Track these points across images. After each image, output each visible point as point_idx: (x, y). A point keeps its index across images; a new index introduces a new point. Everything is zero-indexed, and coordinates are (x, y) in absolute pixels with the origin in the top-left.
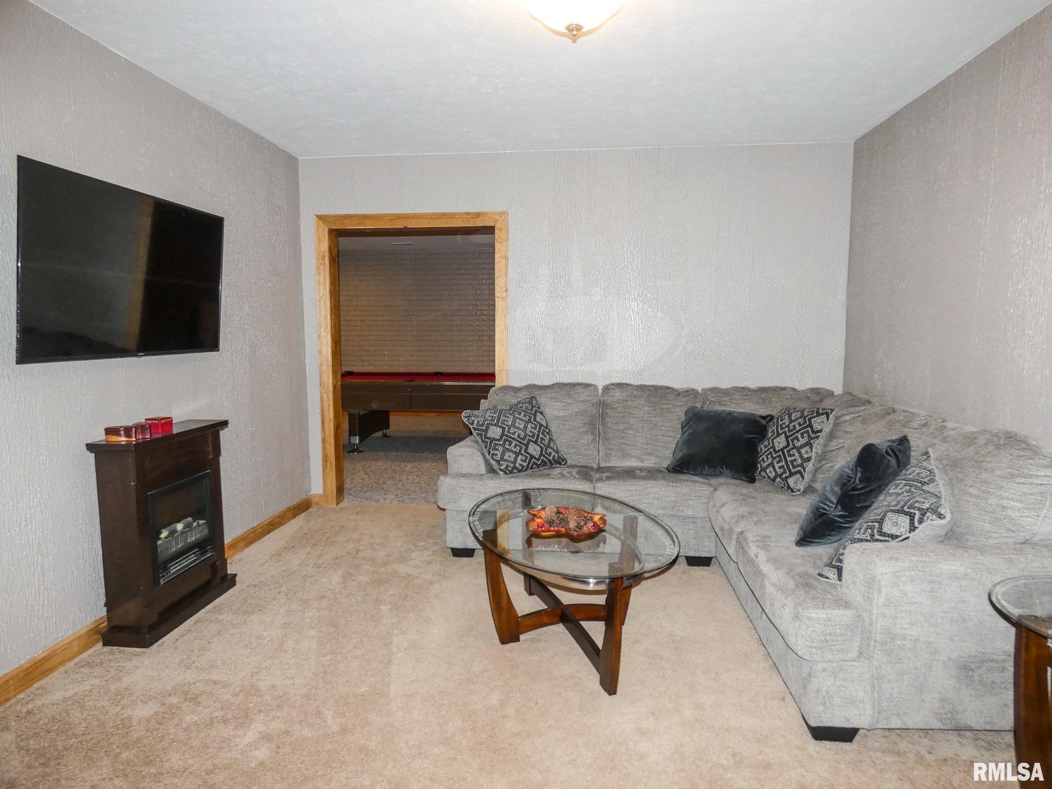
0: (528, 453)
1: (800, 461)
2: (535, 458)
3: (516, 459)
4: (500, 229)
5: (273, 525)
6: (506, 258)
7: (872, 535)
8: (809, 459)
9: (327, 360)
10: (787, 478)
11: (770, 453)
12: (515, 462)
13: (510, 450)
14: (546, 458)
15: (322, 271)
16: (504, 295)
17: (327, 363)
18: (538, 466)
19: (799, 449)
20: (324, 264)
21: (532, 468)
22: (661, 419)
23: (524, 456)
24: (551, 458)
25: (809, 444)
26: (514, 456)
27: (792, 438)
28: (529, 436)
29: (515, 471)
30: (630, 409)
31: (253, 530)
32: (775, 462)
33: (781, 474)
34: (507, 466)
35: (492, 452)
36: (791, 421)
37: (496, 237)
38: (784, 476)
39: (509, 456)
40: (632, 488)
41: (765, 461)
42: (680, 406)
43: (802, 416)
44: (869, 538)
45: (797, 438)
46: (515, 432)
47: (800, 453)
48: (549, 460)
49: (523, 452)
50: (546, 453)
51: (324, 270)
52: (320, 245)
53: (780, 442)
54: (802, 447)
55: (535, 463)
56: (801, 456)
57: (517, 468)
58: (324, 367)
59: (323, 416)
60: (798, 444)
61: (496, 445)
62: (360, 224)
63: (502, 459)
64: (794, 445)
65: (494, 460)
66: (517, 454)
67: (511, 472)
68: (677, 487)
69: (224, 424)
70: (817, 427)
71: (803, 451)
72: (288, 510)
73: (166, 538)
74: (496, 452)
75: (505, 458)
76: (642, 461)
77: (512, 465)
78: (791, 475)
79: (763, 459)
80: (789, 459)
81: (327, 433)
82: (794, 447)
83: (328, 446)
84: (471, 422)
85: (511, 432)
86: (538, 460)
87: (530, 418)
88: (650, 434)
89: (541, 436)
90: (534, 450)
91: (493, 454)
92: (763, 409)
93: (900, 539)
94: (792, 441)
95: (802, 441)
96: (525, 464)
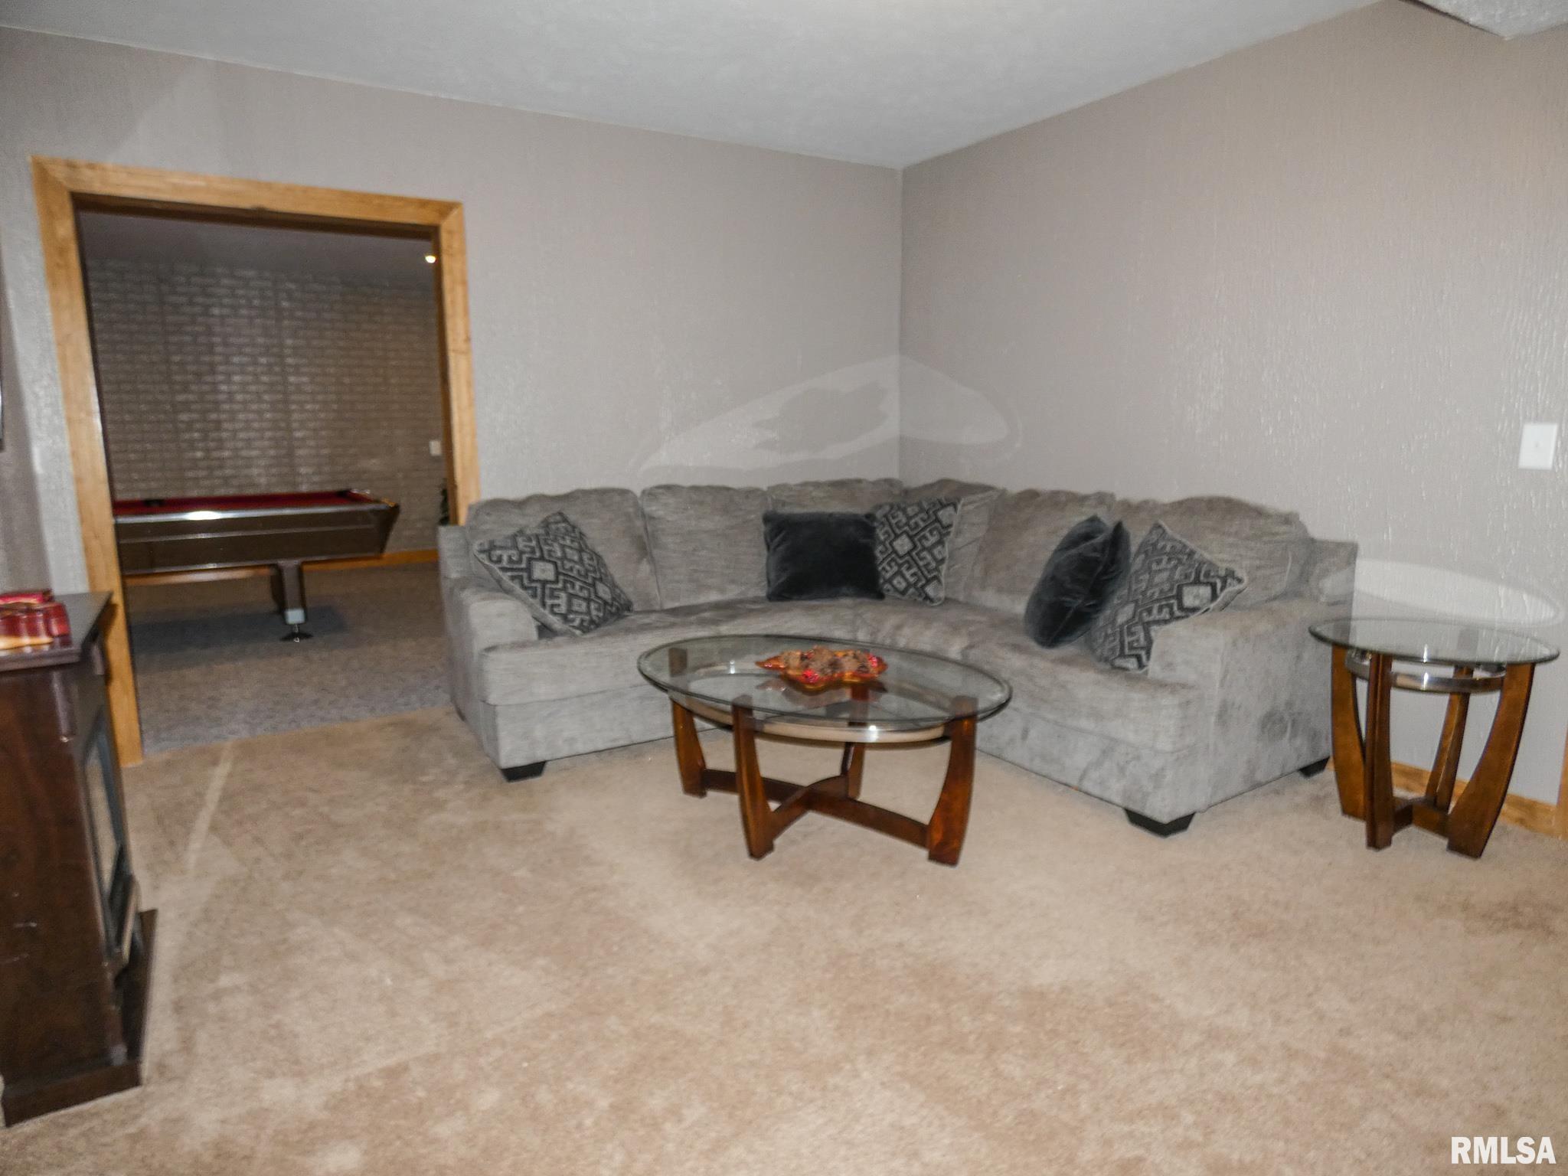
1: (934, 564)
2: (609, 604)
3: (588, 608)
4: (450, 232)
6: (464, 283)
7: (1172, 613)
8: (942, 561)
10: (923, 587)
11: (893, 560)
12: (589, 613)
13: (576, 596)
19: (930, 550)
23: (596, 602)
25: (940, 542)
26: (584, 604)
27: (918, 537)
32: (903, 569)
33: (915, 584)
34: (582, 621)
35: (549, 602)
36: (909, 518)
37: (443, 247)
38: (920, 584)
39: (578, 605)
41: (887, 570)
42: (754, 512)
43: (922, 510)
44: (1168, 617)
45: (925, 537)
46: (572, 568)
47: (932, 555)
49: (593, 597)
53: (903, 545)
54: (934, 545)
56: (934, 558)
57: (594, 622)
60: (927, 544)
61: (553, 590)
63: (570, 611)
64: (923, 546)
65: (555, 614)
66: (587, 601)
70: (945, 521)
71: (936, 552)
74: (556, 602)
78: (928, 581)
79: (884, 569)
80: (921, 563)
82: (924, 549)
84: (495, 559)
85: (566, 567)
89: (602, 570)
90: (604, 592)
91: (553, 606)
93: (1202, 611)
94: (920, 540)
95: (933, 540)
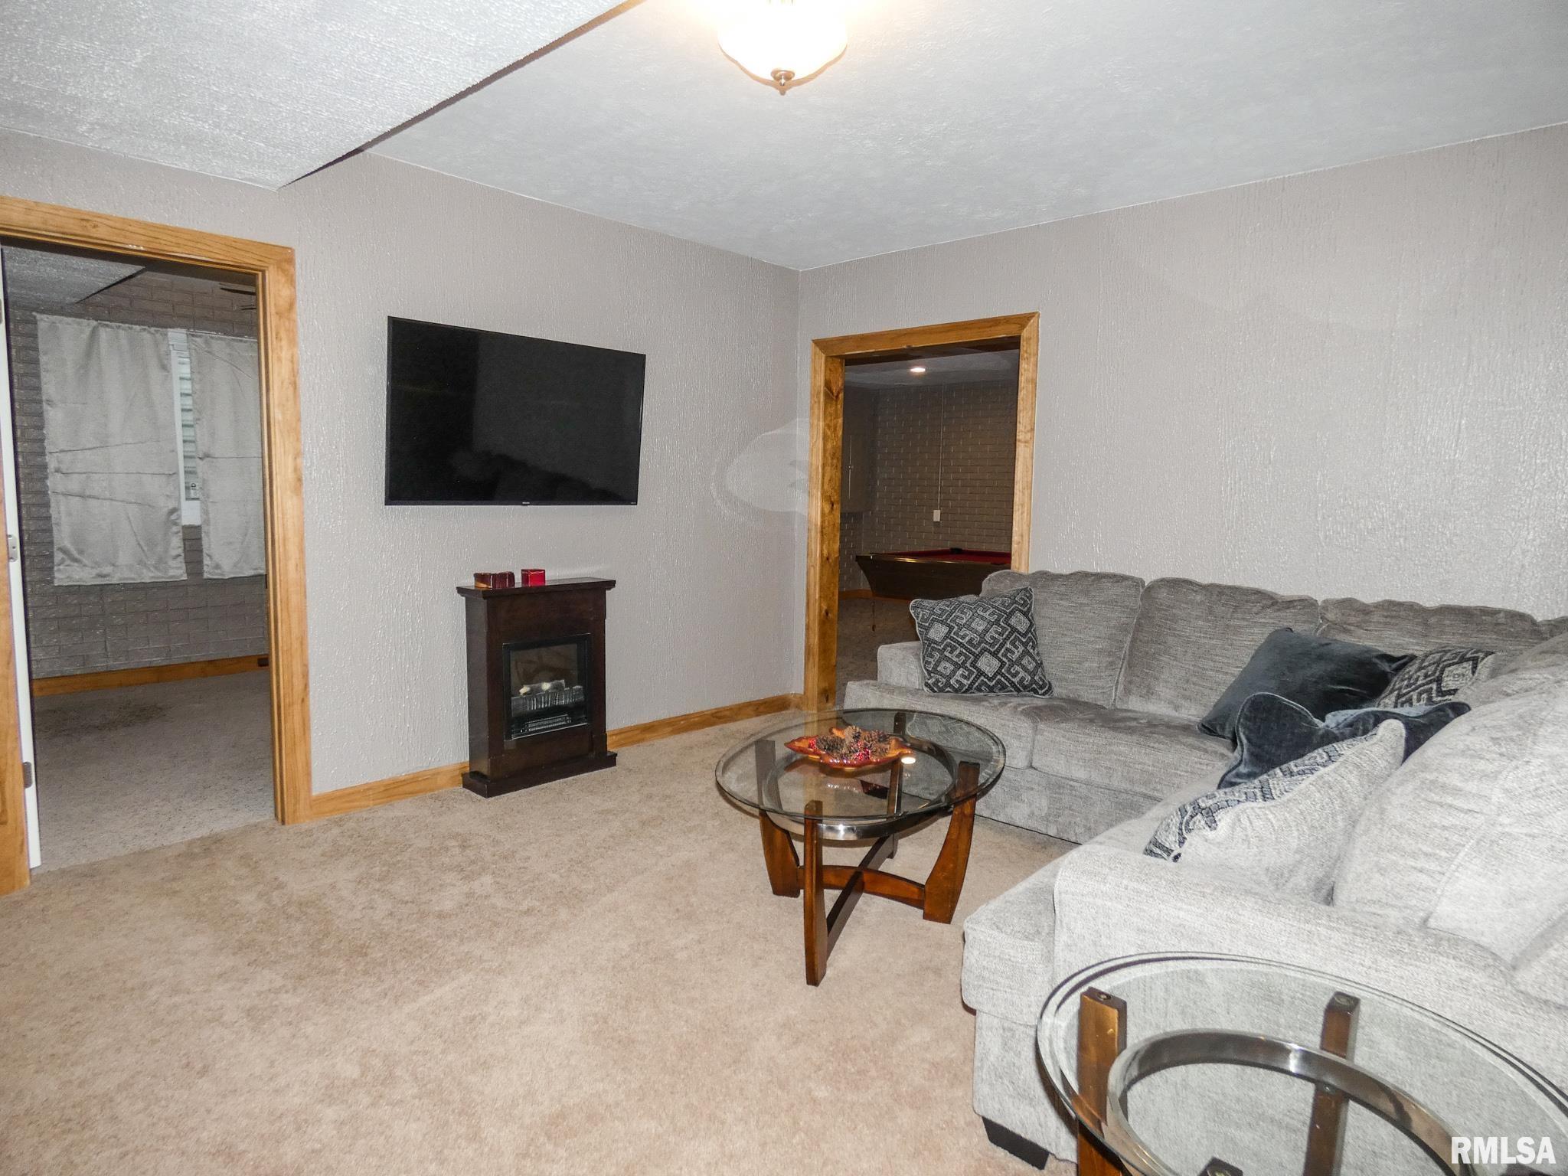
0: (976, 668)
2: (986, 676)
3: (954, 672)
4: (1027, 340)
5: (720, 718)
6: (1034, 382)
9: (816, 525)
12: (951, 677)
13: (949, 660)
14: (1007, 679)
15: (816, 411)
16: (1029, 435)
17: (816, 529)
18: (991, 689)
20: (819, 402)
21: (979, 690)
22: (1219, 643)
23: (968, 670)
24: (1016, 680)
26: (952, 668)
28: (987, 643)
29: (948, 689)
30: (1171, 620)
31: (686, 717)
34: (938, 681)
35: (926, 659)
36: (1419, 669)
37: (1021, 353)
39: (946, 667)
40: (1088, 740)
42: (1264, 625)
43: (1439, 661)
46: (966, 635)
48: (1012, 683)
49: (968, 665)
50: (1009, 671)
51: (819, 409)
52: (815, 377)
55: (985, 683)
57: (951, 686)
58: (813, 533)
59: (808, 595)
61: (934, 649)
62: (858, 348)
63: (935, 670)
66: (957, 666)
67: (941, 690)
68: (1159, 750)
69: (611, 584)
70: (1449, 683)
72: (749, 704)
73: (525, 694)
74: (930, 659)
75: (939, 669)
76: (1177, 708)
77: (944, 680)
81: (812, 618)
83: (812, 635)
85: (961, 634)
86: (991, 679)
87: (1000, 617)
88: (1194, 666)
89: (1008, 645)
90: (988, 665)
91: (927, 663)
92: (1417, 644)
93: (1172, 856)
96: (965, 682)
